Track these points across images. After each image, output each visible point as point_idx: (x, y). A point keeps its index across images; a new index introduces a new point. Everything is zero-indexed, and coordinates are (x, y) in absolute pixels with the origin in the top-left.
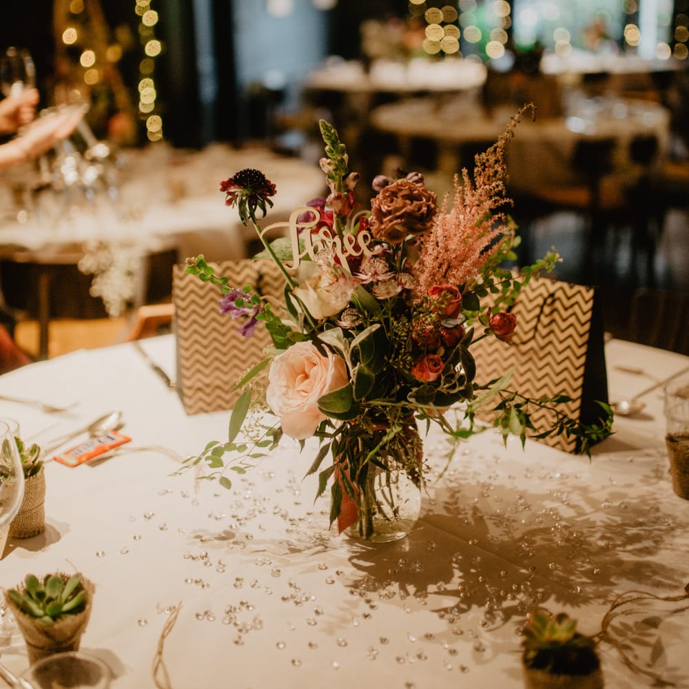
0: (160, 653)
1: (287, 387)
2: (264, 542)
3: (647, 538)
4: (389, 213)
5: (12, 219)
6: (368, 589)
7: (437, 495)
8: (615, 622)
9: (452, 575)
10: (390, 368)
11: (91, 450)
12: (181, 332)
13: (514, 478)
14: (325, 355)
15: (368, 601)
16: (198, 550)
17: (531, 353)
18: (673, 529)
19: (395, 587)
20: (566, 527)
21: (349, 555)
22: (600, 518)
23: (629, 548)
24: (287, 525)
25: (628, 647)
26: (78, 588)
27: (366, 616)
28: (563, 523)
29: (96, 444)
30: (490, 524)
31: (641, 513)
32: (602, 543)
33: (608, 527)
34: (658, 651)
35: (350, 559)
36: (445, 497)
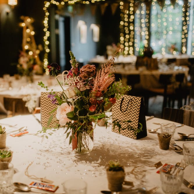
0: (27, 169)
1: (61, 113)
2: (55, 152)
3: (149, 156)
4: (84, 71)
5: (8, 89)
6: (77, 162)
7: (99, 146)
8: (135, 170)
9: (98, 160)
10: (84, 109)
11: (19, 134)
12: (42, 108)
13: (120, 143)
14: (69, 106)
15: (77, 164)
16: (40, 152)
17: (126, 114)
18: (157, 155)
19: (84, 162)
20: (129, 153)
21: (75, 155)
22: (138, 152)
23: (144, 158)
24: (62, 149)
25: (137, 175)
26: (10, 153)
27: (76, 166)
28: (129, 152)
29: (20, 132)
30: (111, 152)
31: (150, 151)
32: (137, 157)
33: (140, 154)
34: (144, 176)
35: (75, 156)
36: (101, 146)
